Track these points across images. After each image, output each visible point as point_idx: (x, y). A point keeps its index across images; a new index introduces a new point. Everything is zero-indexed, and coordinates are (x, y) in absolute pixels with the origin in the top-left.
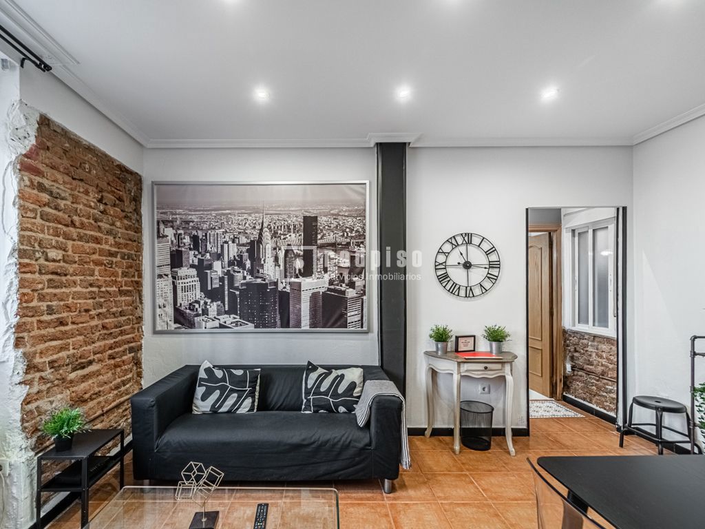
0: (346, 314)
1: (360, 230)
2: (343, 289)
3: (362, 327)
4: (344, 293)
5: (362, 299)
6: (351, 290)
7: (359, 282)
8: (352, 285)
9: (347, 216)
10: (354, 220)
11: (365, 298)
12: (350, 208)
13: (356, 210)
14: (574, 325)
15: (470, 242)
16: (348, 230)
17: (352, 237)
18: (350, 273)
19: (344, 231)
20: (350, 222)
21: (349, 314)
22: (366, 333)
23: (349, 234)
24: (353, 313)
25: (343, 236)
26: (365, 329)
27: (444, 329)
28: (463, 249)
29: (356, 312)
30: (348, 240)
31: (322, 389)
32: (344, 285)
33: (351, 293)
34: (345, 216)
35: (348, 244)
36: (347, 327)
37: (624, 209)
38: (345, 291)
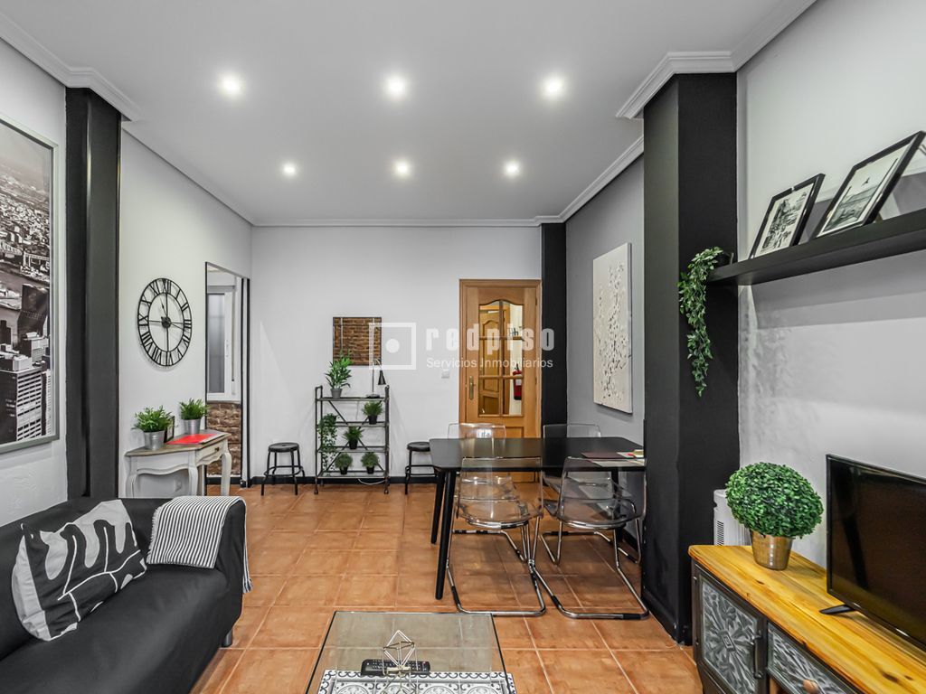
0: (14, 411)
1: (41, 236)
2: (7, 356)
3: (44, 433)
4: (9, 363)
5: (44, 376)
6: (23, 357)
7: (38, 343)
8: (24, 348)
9: (18, 201)
10: (30, 212)
11: (48, 373)
12: (23, 186)
13: (34, 194)
16: (17, 229)
17: (25, 247)
18: (21, 323)
19: (10, 230)
20: (22, 214)
21: (19, 411)
22: (48, 442)
23: (20, 239)
24: (27, 407)
25: (8, 239)
26: (48, 434)
28: (162, 298)
29: (34, 404)
30: (18, 252)
31: (89, 563)
32: (9, 348)
33: (23, 365)
34: (12, 198)
35: (18, 259)
36: (15, 440)
37: (248, 280)
38: (10, 361)
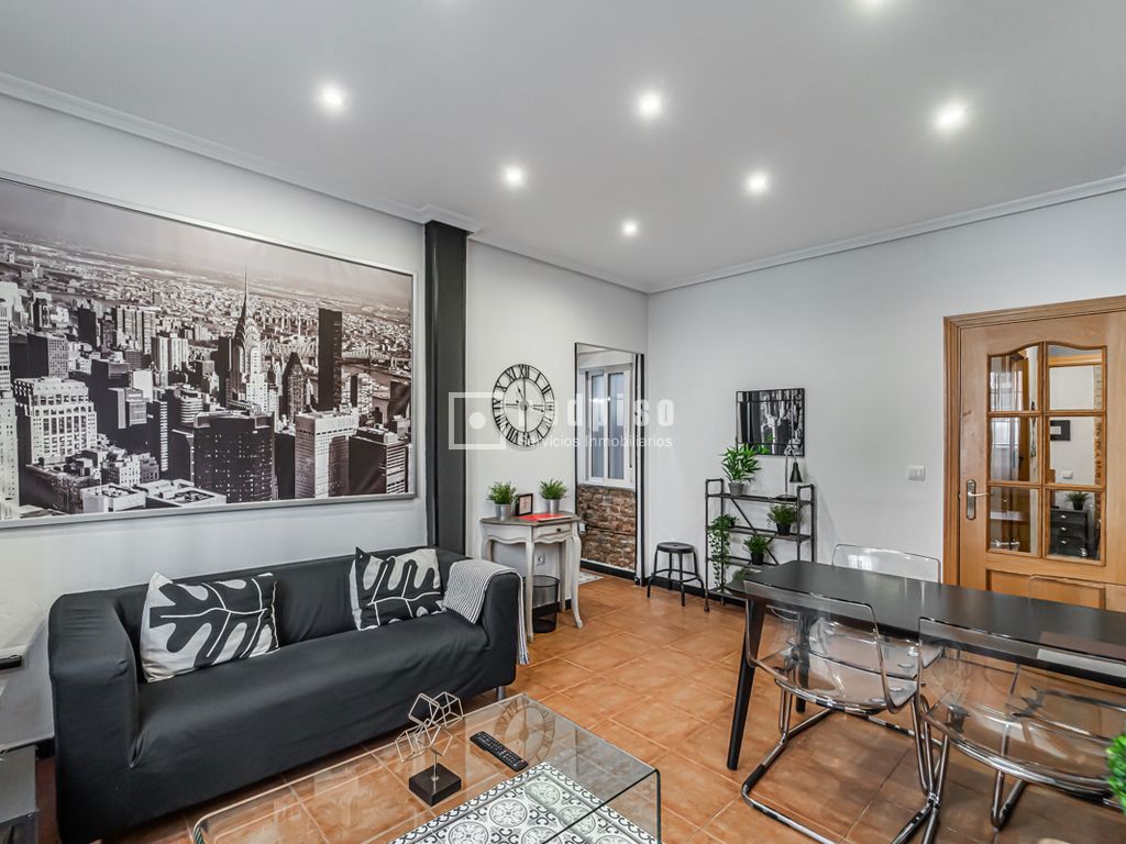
0: (384, 472)
1: (404, 343)
2: (380, 432)
3: (406, 491)
4: (381, 438)
5: (407, 448)
6: (391, 434)
7: (402, 423)
8: (392, 427)
9: (387, 320)
10: (396, 327)
11: (410, 446)
12: (391, 309)
13: (399, 313)
14: (587, 479)
15: (526, 377)
16: (387, 341)
17: (392, 353)
18: (390, 409)
19: (381, 342)
20: (389, 330)
21: (388, 472)
22: (411, 498)
23: (389, 348)
24: (394, 470)
25: (380, 349)
26: (411, 492)
27: (508, 488)
28: (520, 383)
29: (399, 469)
30: (387, 357)
31: (391, 587)
32: (381, 426)
33: (391, 439)
34: (384, 319)
35: (387, 363)
36: (385, 492)
37: (642, 356)
38: (382, 436)
